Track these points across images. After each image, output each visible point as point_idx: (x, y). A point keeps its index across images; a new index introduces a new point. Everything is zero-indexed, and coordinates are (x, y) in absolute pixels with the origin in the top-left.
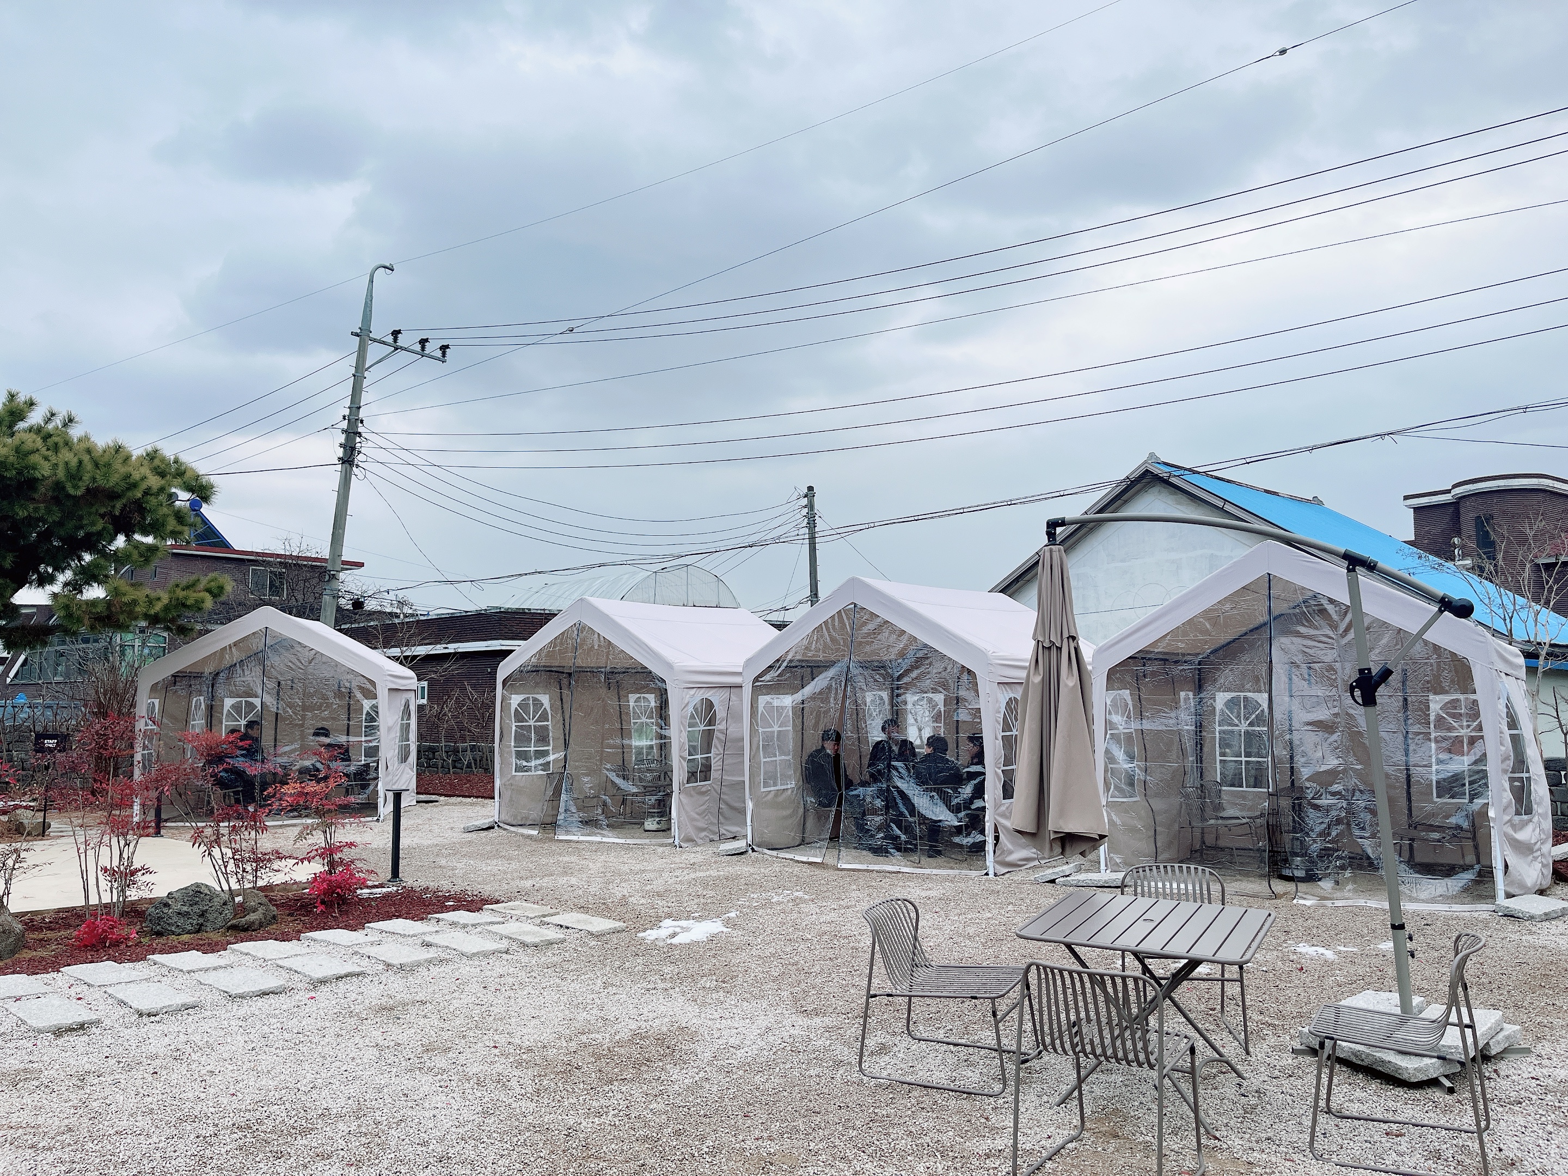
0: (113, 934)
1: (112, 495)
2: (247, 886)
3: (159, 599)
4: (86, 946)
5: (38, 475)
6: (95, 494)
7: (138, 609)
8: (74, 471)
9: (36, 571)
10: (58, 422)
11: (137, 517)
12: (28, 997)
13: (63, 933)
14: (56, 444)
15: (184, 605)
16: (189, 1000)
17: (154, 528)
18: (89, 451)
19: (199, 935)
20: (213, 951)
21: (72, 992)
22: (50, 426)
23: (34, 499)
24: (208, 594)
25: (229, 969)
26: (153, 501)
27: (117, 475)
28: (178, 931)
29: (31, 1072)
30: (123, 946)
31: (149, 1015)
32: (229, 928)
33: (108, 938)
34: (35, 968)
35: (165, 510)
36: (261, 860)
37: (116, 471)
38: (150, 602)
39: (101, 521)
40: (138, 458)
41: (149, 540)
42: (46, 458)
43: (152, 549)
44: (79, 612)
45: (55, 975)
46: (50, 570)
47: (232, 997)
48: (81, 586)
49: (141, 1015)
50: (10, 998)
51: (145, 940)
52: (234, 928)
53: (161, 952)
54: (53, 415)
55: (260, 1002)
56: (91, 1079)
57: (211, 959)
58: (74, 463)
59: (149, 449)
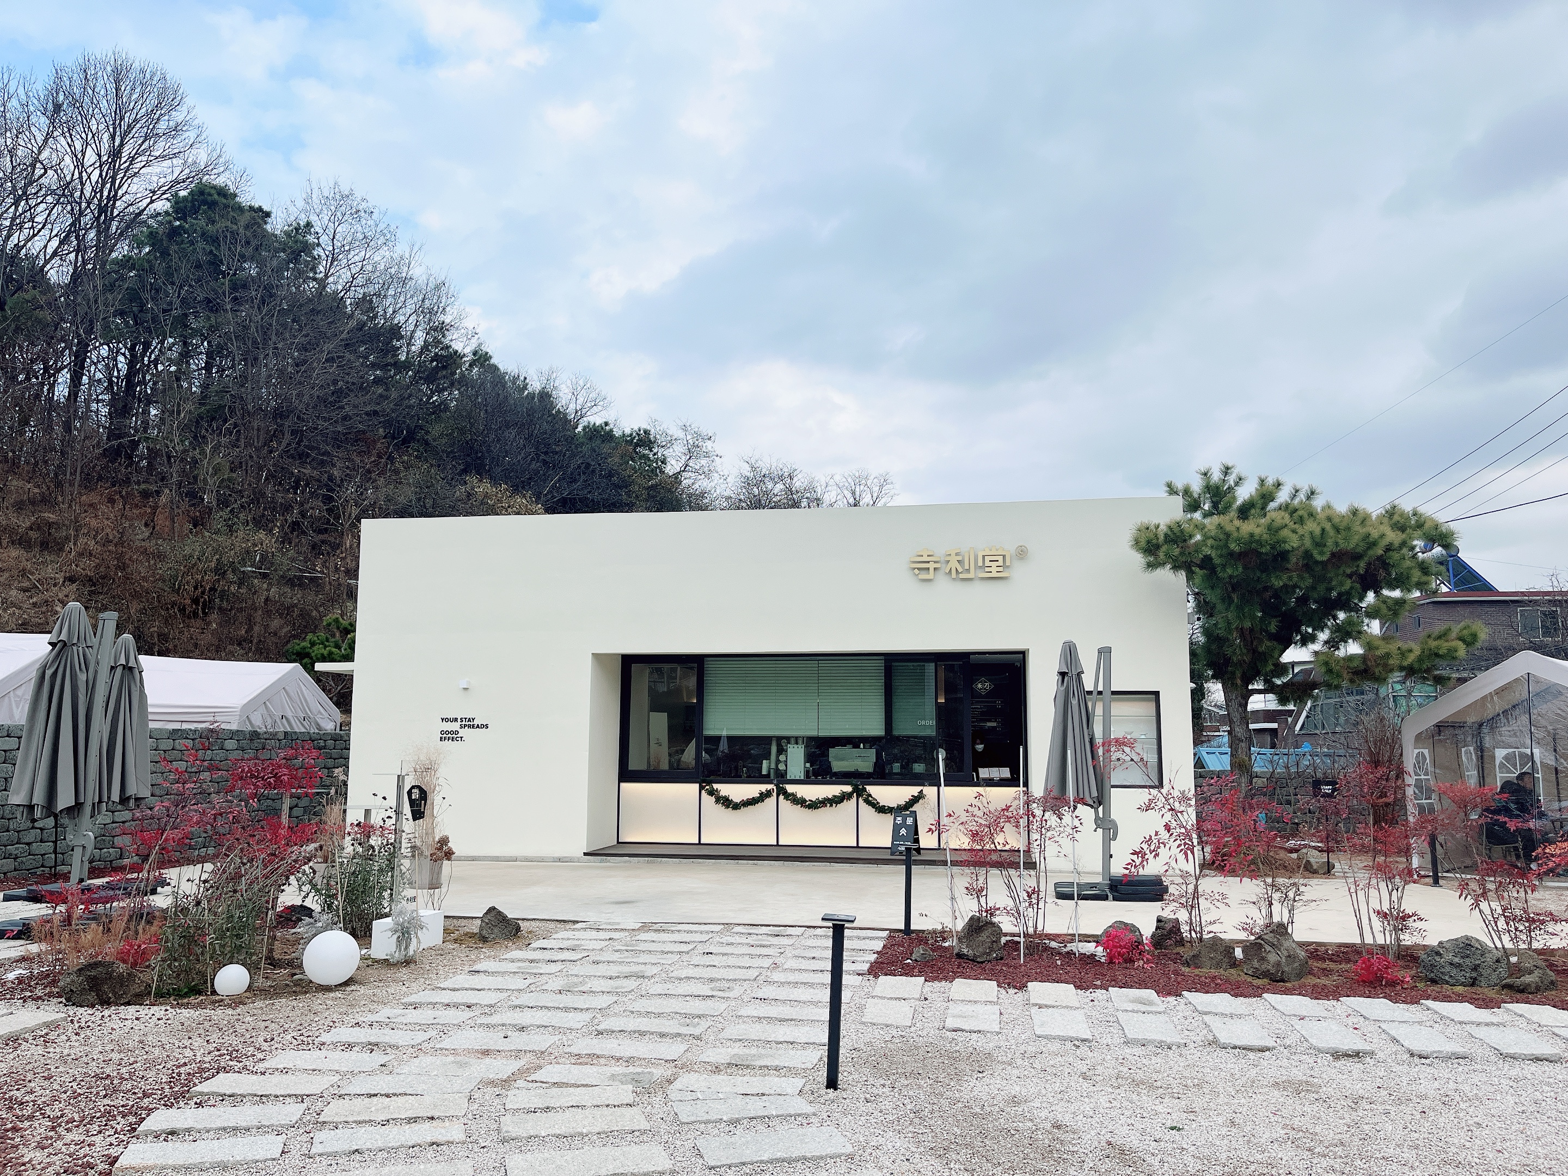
0: (1388, 974)
1: (1356, 557)
2: (1523, 946)
3: (1410, 651)
4: (1364, 982)
5: (1287, 547)
6: (1339, 557)
7: (1391, 662)
8: (1318, 540)
9: (1298, 631)
10: (1302, 496)
11: (1382, 573)
12: (1311, 1018)
13: (1344, 966)
14: (1301, 517)
15: (1437, 655)
16: (1459, 1050)
17: (1401, 582)
18: (1329, 519)
19: (1473, 989)
20: (1487, 1007)
21: (1350, 1021)
22: (1296, 501)
23: (1287, 569)
24: (1460, 643)
25: (1502, 1028)
26: (1396, 556)
27: (1357, 537)
28: (1452, 981)
29: (1312, 1086)
30: (1399, 988)
31: (1421, 1057)
32: (1504, 987)
33: (1383, 978)
34: (1318, 993)
35: (1408, 563)
36: (1534, 922)
37: (1357, 533)
38: (1403, 654)
39: (1349, 581)
40: (1378, 517)
41: (1397, 594)
42: (1294, 531)
43: (1400, 602)
44: (1338, 668)
45: (1334, 1002)
46: (1310, 630)
47: (1505, 1057)
48: (1337, 643)
49: (1412, 1055)
50: (1295, 1016)
51: (1421, 985)
52: (1509, 987)
53: (1435, 999)
54: (1297, 491)
55: (1534, 1067)
56: (1364, 1104)
57: (1483, 1015)
58: (1317, 531)
59: (1388, 507)
